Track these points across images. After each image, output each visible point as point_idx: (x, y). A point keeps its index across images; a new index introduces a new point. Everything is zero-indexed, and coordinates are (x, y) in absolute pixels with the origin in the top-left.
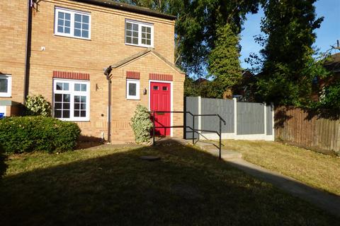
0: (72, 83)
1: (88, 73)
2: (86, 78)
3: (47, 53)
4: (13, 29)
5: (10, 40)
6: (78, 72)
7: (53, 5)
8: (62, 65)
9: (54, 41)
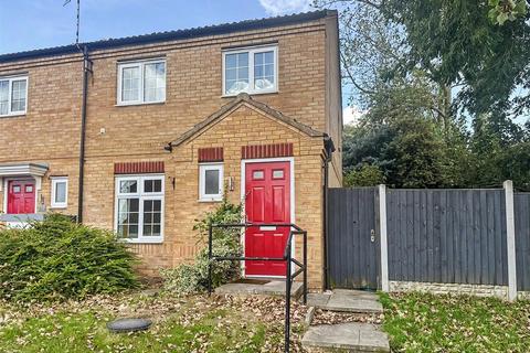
0: (141, 180)
1: (162, 160)
2: (159, 168)
3: (107, 137)
4: (69, 110)
5: (67, 126)
6: (148, 160)
7: (114, 61)
8: (124, 151)
9: (115, 116)
